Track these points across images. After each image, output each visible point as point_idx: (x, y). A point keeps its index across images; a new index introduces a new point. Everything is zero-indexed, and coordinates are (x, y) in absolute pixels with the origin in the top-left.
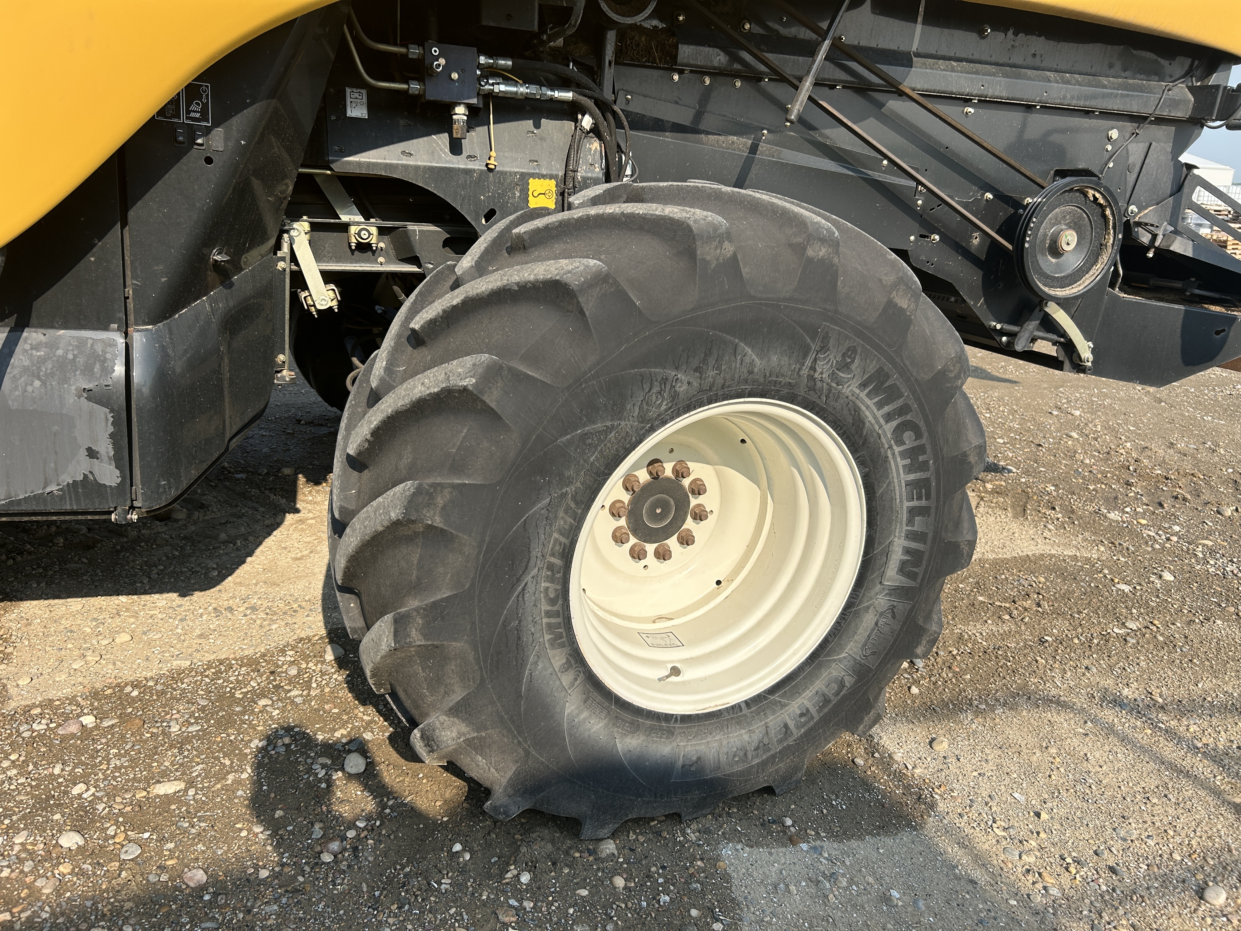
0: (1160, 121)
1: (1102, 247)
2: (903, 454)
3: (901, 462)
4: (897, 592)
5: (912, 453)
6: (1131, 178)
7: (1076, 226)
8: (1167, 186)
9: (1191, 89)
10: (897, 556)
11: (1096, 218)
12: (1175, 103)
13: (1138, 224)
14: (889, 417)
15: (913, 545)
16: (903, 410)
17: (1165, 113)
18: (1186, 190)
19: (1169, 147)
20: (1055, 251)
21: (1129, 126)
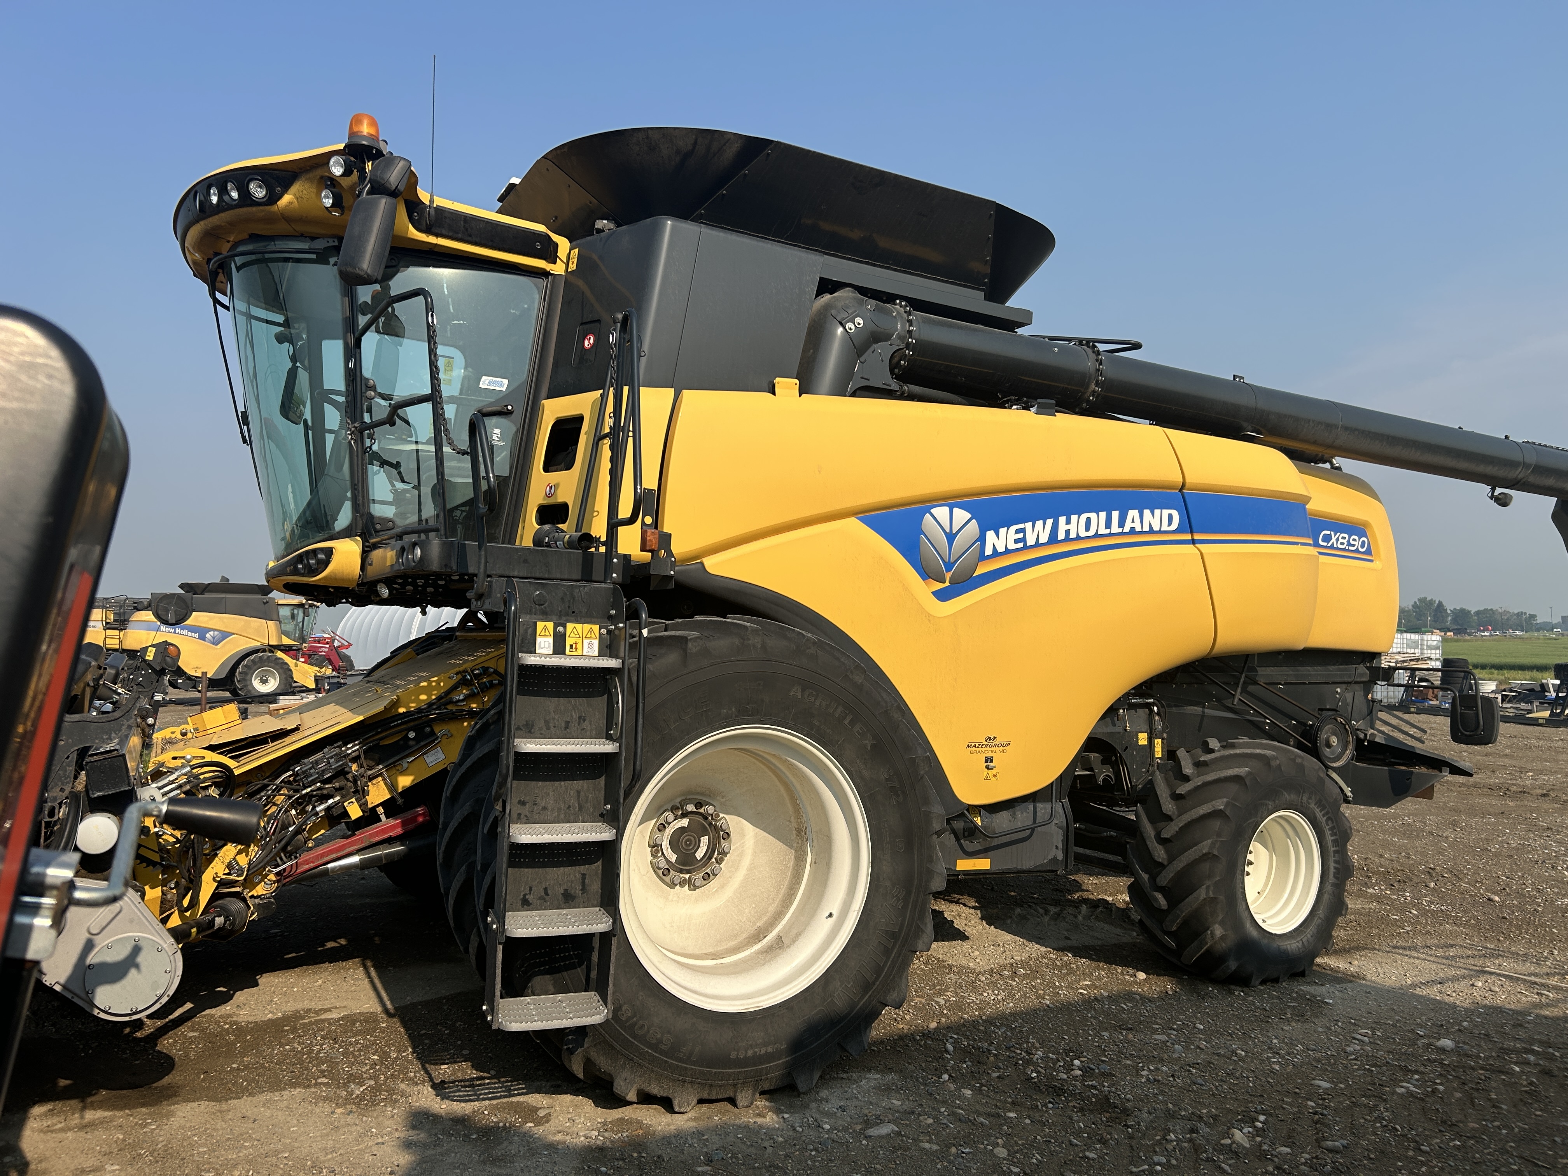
0: (1356, 683)
1: (1348, 742)
2: (1329, 829)
3: (1329, 832)
4: (1333, 885)
5: (1331, 829)
6: (1350, 709)
7: (1334, 734)
8: (1365, 711)
9: (1367, 668)
10: (1332, 870)
11: (1343, 730)
12: (1362, 675)
13: (1358, 730)
14: (1324, 816)
15: (1336, 866)
16: (1327, 813)
17: (1358, 680)
18: (1374, 712)
19: (1362, 693)
20: (1329, 745)
21: (1344, 686)
